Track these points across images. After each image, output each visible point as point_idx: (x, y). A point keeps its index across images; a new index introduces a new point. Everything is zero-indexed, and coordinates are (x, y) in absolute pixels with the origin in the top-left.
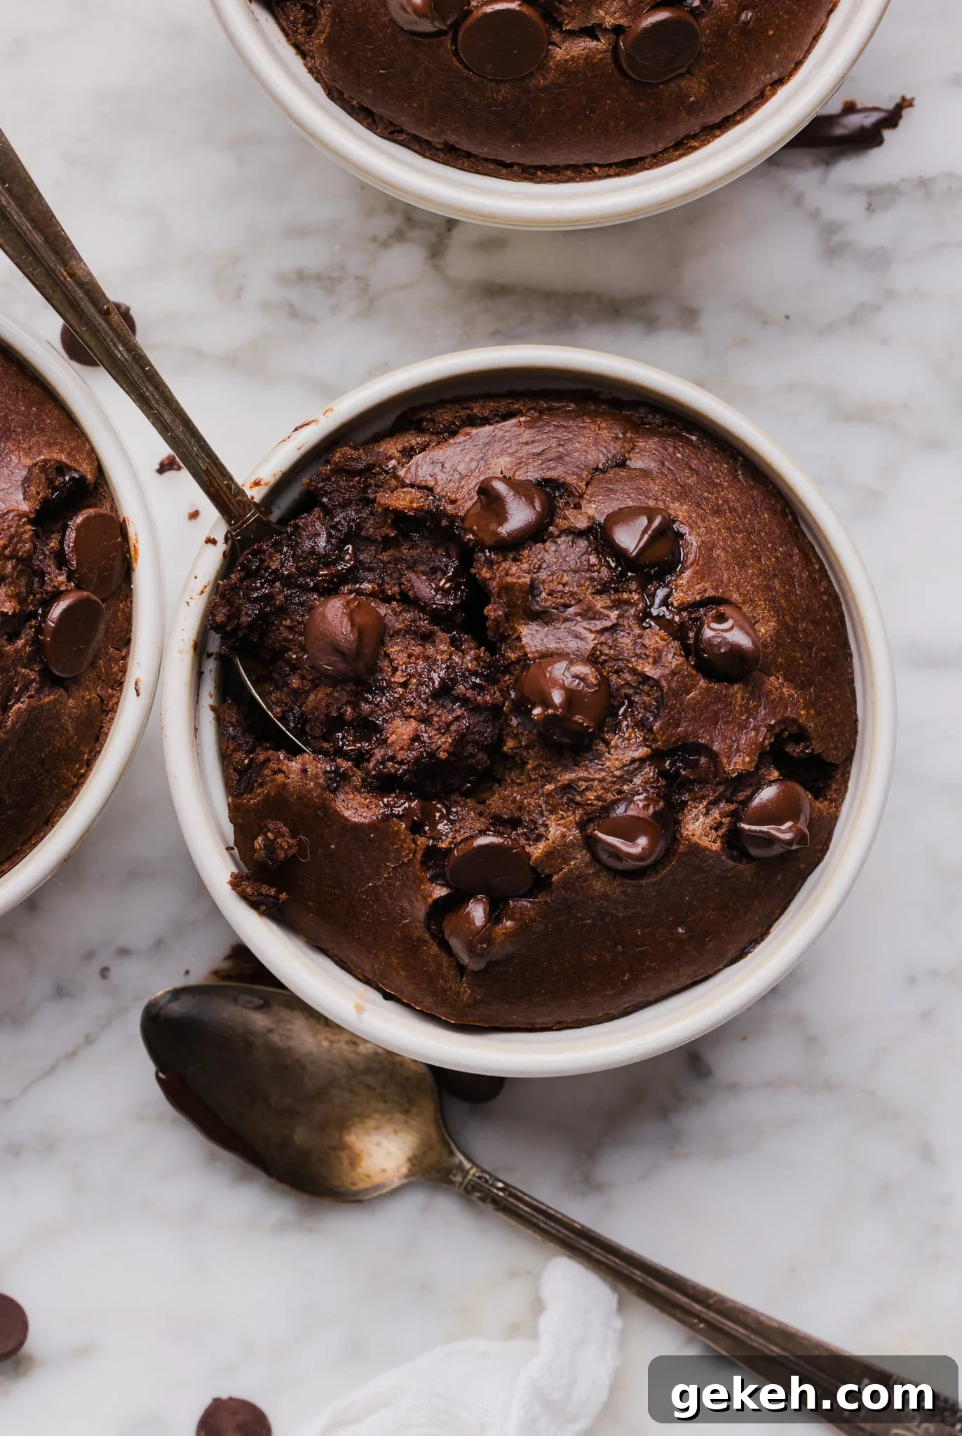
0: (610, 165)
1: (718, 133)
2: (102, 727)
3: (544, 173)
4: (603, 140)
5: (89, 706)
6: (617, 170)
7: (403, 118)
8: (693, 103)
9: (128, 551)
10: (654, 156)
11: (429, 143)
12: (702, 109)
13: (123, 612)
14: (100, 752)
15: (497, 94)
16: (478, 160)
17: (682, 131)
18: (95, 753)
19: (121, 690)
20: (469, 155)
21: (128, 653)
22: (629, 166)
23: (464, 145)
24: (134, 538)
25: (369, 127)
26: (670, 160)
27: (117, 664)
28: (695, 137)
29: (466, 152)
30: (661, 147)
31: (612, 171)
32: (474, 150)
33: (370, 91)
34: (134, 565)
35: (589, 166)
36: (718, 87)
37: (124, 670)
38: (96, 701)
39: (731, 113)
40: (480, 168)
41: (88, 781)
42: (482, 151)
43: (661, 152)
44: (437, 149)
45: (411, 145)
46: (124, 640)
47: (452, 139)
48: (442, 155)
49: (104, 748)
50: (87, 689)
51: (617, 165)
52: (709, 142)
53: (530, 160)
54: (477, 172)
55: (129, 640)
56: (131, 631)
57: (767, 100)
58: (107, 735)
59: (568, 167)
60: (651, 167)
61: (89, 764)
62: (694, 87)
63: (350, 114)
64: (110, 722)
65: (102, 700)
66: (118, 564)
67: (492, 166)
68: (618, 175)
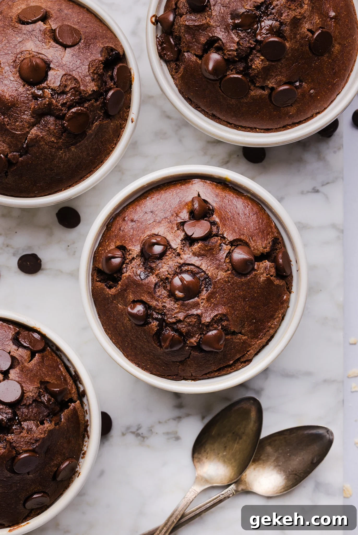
0: (262, 129)
1: (297, 125)
2: (120, 133)
3: (241, 128)
4: (261, 121)
5: (117, 126)
6: (264, 131)
7: (201, 104)
8: (291, 115)
9: (131, 78)
10: (276, 129)
11: (207, 113)
12: (293, 117)
13: (129, 97)
14: (119, 141)
15: (231, 102)
16: (221, 120)
17: (286, 123)
18: (118, 141)
19: (127, 122)
20: (219, 118)
21: (129, 110)
22: (267, 130)
23: (218, 115)
24: (133, 74)
25: (190, 104)
26: (280, 131)
27: (126, 113)
28: (289, 125)
29: (218, 117)
30: (279, 126)
31: (262, 131)
32: (221, 117)
33: (192, 94)
34: (133, 83)
35: (256, 128)
36: (299, 112)
37: (128, 116)
38: (119, 125)
39: (302, 120)
40: (222, 123)
41: (115, 150)
42: (223, 118)
43: (278, 128)
44: (209, 115)
45: (202, 112)
46: (128, 107)
47: (215, 113)
48: (211, 117)
49: (121, 139)
50: (117, 120)
51: (264, 129)
52: (293, 127)
53: (237, 123)
54: (221, 124)
55: (130, 107)
56: (130, 104)
57: (314, 118)
58: (121, 135)
59: (249, 127)
60: (274, 132)
61: (116, 144)
62: (292, 110)
63: (185, 99)
64: (123, 131)
65: (121, 125)
66: (128, 82)
67: (225, 123)
68: (264, 132)
